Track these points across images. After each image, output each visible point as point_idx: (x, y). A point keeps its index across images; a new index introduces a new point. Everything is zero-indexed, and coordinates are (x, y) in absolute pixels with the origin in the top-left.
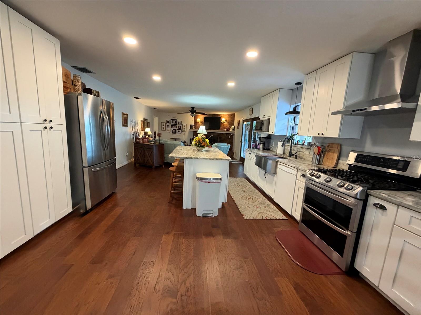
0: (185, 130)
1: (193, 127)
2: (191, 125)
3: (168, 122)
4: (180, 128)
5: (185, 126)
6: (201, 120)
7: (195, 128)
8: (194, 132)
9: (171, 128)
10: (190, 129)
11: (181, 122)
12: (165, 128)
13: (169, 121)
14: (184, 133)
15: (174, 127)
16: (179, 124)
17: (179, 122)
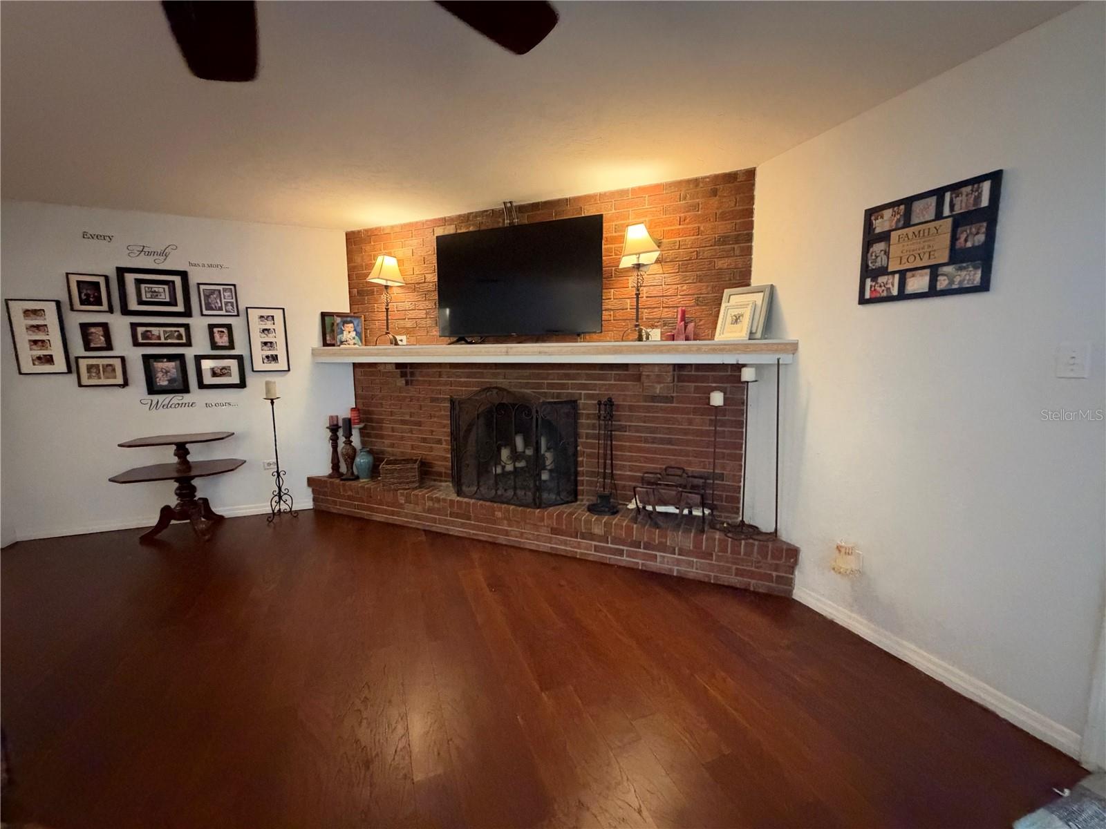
0: (274, 358)
1: (349, 333)
2: (324, 315)
3: (90, 293)
4: (222, 340)
5: (269, 325)
6: (408, 266)
7: (365, 337)
8: (358, 370)
9: (136, 344)
10: (325, 344)
11: (227, 294)
12: (57, 351)
13: (97, 285)
14: (267, 383)
15: (159, 338)
16: (209, 308)
17: (213, 292)
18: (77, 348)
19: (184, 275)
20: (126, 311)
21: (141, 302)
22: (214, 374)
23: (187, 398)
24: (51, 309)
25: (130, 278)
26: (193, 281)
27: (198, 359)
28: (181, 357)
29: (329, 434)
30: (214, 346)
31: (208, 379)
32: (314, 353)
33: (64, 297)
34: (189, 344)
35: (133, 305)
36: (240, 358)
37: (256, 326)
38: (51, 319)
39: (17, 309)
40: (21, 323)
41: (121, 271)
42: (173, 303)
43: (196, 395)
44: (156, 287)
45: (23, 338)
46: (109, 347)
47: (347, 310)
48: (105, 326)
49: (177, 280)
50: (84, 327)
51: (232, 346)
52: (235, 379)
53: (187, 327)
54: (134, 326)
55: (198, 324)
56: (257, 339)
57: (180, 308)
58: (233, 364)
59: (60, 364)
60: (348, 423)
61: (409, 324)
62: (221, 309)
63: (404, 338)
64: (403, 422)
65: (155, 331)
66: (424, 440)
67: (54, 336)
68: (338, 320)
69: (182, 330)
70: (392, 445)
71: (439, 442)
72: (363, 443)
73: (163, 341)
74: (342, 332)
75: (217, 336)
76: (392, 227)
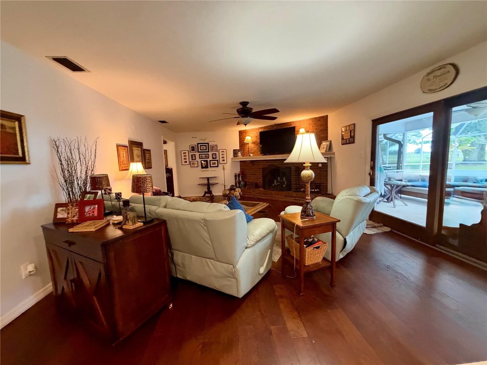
0: (224, 160)
1: (239, 154)
2: (234, 150)
3: (193, 149)
4: (214, 157)
5: (223, 153)
6: (253, 138)
7: (243, 155)
8: (241, 163)
9: (200, 158)
10: (234, 157)
11: (216, 147)
12: (187, 160)
13: (194, 147)
14: (223, 166)
15: (203, 157)
16: (212, 150)
17: (213, 146)
18: (191, 160)
19: (208, 144)
20: (198, 152)
21: (201, 150)
22: (213, 164)
23: (208, 169)
24: (187, 152)
25: (199, 145)
26: (210, 145)
27: (210, 161)
28: (207, 161)
29: (234, 177)
30: (213, 158)
31: (212, 165)
32: (232, 159)
33: (189, 150)
34: (208, 158)
35: (200, 151)
36: (217, 160)
37: (221, 153)
38: (187, 154)
39: (182, 152)
40: (183, 155)
41: (198, 144)
42: (206, 150)
43: (210, 169)
44: (204, 147)
45: (183, 158)
46: (195, 159)
47: (239, 149)
48: (195, 155)
49: (207, 145)
50: (192, 155)
51: (216, 158)
52: (216, 165)
53: (208, 154)
54: (200, 155)
55: (210, 154)
56: (221, 156)
57: (207, 151)
58: (216, 162)
59: (188, 163)
60: (239, 175)
61: (253, 151)
62: (214, 150)
63: (252, 154)
64: (252, 174)
65: (203, 155)
66: (256, 178)
67: (187, 157)
68: (237, 151)
69: (207, 155)
70: (249, 180)
71: (260, 178)
72: (242, 180)
73: (204, 157)
74: (238, 154)
75: (213, 156)
76: (249, 130)
